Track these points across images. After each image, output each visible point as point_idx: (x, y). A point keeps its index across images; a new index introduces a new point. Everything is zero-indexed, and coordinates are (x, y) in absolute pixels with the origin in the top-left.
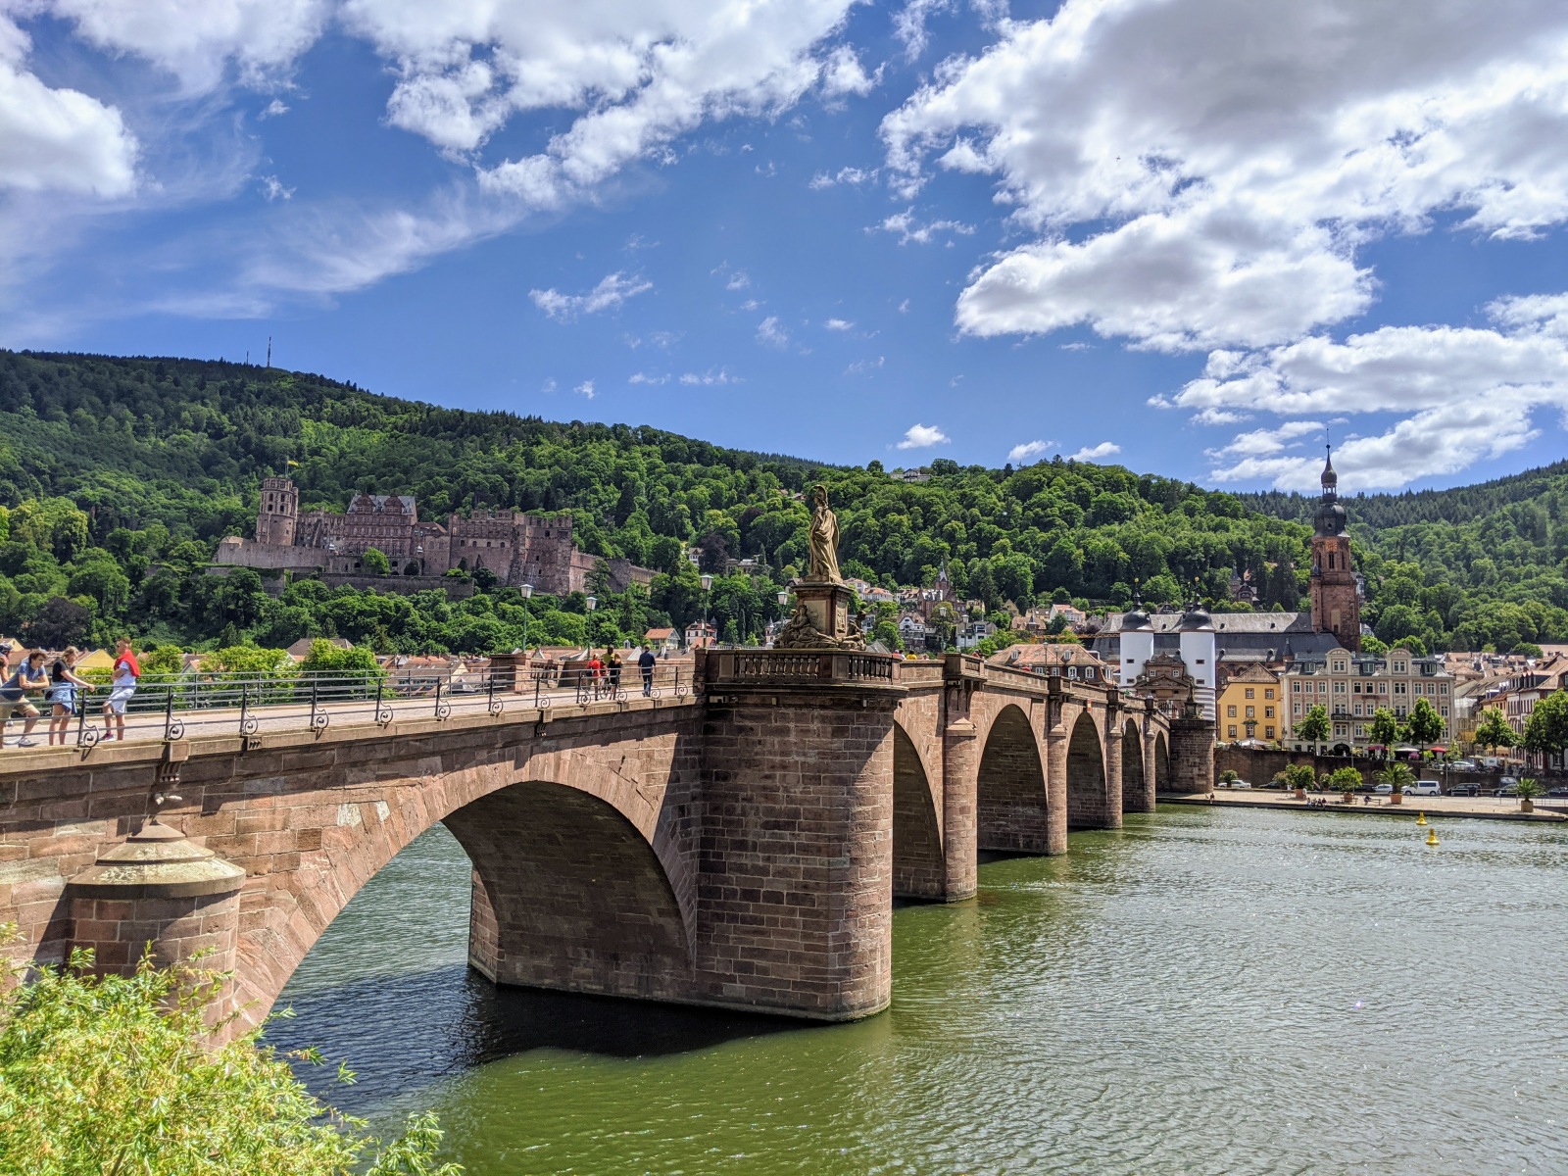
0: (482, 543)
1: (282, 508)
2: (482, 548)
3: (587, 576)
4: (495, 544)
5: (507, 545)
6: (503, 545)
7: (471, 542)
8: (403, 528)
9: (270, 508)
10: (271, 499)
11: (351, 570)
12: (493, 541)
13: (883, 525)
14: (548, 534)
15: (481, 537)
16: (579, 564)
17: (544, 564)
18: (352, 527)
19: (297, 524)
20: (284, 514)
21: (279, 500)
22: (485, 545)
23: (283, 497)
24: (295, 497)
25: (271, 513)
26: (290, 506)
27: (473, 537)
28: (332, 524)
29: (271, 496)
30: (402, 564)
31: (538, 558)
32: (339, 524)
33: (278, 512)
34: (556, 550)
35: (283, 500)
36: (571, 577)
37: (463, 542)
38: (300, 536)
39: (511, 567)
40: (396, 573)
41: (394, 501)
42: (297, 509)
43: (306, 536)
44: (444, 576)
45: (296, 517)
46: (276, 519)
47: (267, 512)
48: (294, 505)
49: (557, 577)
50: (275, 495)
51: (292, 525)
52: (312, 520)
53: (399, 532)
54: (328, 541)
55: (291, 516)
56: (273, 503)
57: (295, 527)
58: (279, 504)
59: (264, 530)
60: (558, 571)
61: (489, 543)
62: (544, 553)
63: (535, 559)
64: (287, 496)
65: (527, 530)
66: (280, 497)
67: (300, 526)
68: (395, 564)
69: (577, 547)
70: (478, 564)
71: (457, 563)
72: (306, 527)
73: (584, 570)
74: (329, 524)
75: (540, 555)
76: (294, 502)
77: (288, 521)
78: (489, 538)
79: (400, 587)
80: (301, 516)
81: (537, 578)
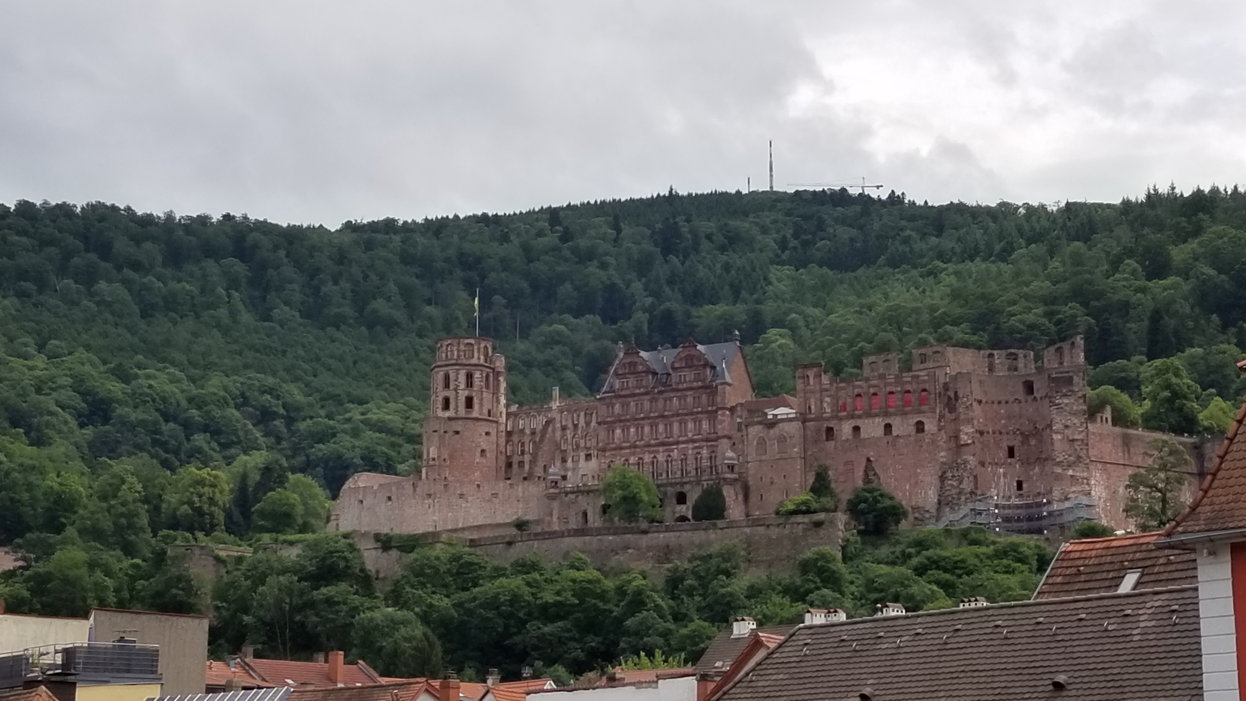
0: (873, 428)
1: (469, 403)
2: (873, 441)
3: (1136, 482)
4: (902, 426)
5: (930, 426)
6: (920, 427)
7: (846, 429)
8: (712, 415)
11: (595, 520)
12: (897, 422)
14: (1029, 388)
15: (869, 415)
17: (1027, 463)
18: (611, 426)
19: (509, 434)
20: (475, 414)
21: (462, 386)
22: (880, 431)
23: (469, 377)
24: (497, 374)
25: (447, 414)
26: (487, 396)
27: (852, 417)
28: (576, 426)
29: (447, 377)
30: (693, 496)
31: (1011, 453)
32: (588, 424)
33: (462, 411)
34: (1050, 426)
35: (470, 383)
36: (1098, 493)
37: (830, 430)
38: (515, 460)
39: (942, 478)
40: (683, 519)
41: (689, 358)
42: (503, 401)
43: (527, 458)
44: (777, 513)
45: (503, 419)
46: (458, 426)
47: (440, 413)
48: (496, 393)
49: (1056, 494)
50: (452, 376)
51: (493, 437)
52: (538, 422)
53: (705, 425)
54: (569, 464)
55: (490, 417)
56: (451, 394)
57: (502, 441)
58: (463, 394)
59: (433, 452)
60: (1058, 478)
61: (888, 427)
62: (1026, 437)
63: (1003, 454)
64: (477, 375)
65: (975, 386)
66: (462, 378)
67: (515, 438)
68: (681, 499)
69: (1108, 413)
70: (867, 480)
71: (811, 480)
72: (526, 440)
73: (1130, 471)
74: (570, 425)
75: (1016, 442)
76: (497, 386)
77: (483, 427)
78: (886, 414)
79: (680, 550)
80: (516, 415)
81: (1015, 501)
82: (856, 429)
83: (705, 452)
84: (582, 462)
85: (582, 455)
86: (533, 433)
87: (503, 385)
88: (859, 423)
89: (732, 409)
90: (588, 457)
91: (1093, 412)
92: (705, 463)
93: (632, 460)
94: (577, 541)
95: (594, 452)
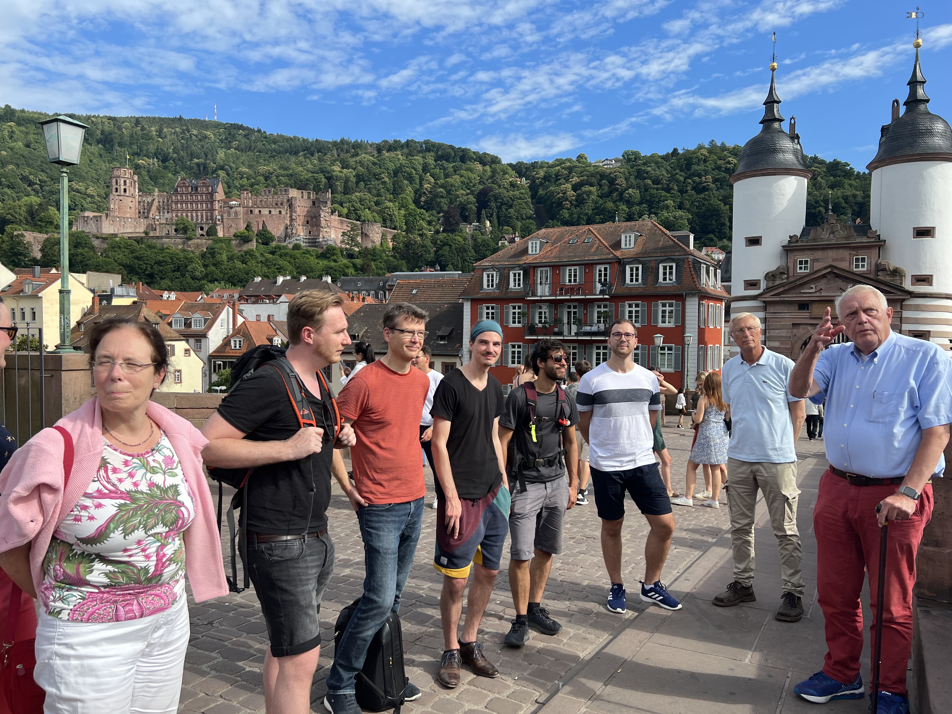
0: (265, 211)
1: (125, 190)
2: (265, 216)
3: (344, 234)
4: (275, 212)
5: (283, 212)
6: (280, 212)
7: (256, 211)
8: (212, 203)
9: (117, 191)
10: (117, 184)
11: (173, 234)
12: (273, 210)
13: (578, 196)
14: (314, 203)
15: (264, 207)
16: (339, 226)
17: (312, 226)
18: (176, 203)
19: (139, 202)
20: (127, 194)
21: (122, 184)
22: (268, 213)
23: (125, 182)
24: (135, 182)
25: (117, 194)
26: (132, 189)
27: (258, 207)
28: (164, 202)
29: (117, 181)
30: (206, 228)
31: (308, 222)
32: (168, 201)
33: (122, 193)
34: (320, 215)
35: (125, 184)
36: (333, 236)
37: (251, 211)
38: (142, 211)
39: (287, 228)
40: (202, 235)
41: (203, 183)
42: (137, 191)
43: (146, 211)
44: (234, 236)
45: (137, 197)
46: (121, 198)
47: (114, 193)
48: (134, 188)
49: (321, 236)
50: (118, 181)
51: (134, 203)
52: (150, 199)
53: (209, 205)
54: (161, 214)
55: (133, 196)
56: (118, 187)
57: (137, 204)
58: (123, 187)
59: (113, 206)
60: (322, 231)
61: (270, 212)
62: (312, 218)
63: (305, 223)
64: (128, 181)
65: (298, 201)
66: (122, 182)
67: (142, 204)
68: (202, 229)
69: (337, 213)
70: (263, 227)
71: (245, 226)
72: (146, 205)
73: (342, 231)
74: (161, 201)
75: (309, 220)
76: (135, 186)
77: (130, 199)
78: (269, 208)
79: (202, 245)
80: (141, 196)
81: (308, 237)
82: (260, 211)
83: (209, 214)
84: (166, 214)
85: (166, 211)
86: (148, 203)
87: (137, 186)
88: (261, 209)
89: (218, 201)
90: (168, 212)
91: (333, 212)
92: (209, 218)
93: (184, 214)
94: (167, 240)
95: (170, 211)
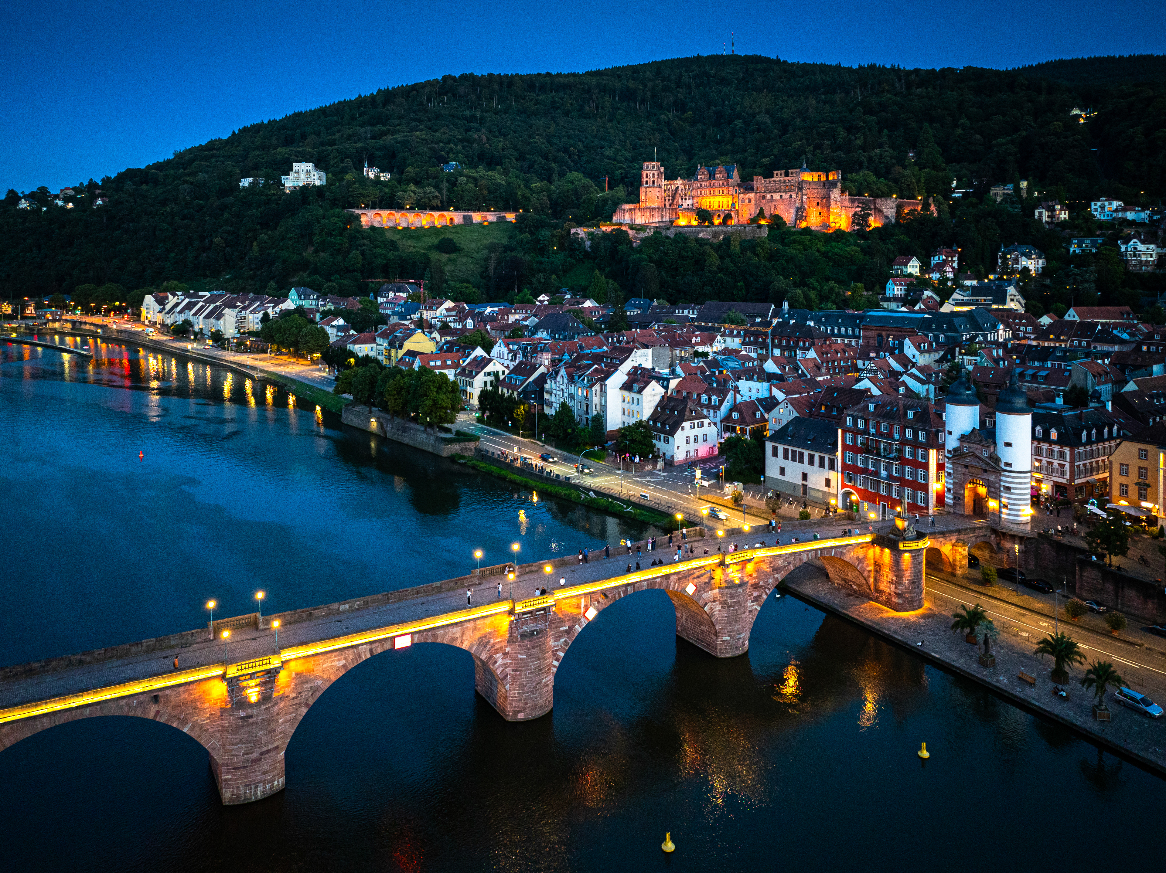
1: (654, 182)
2: (776, 200)
3: (855, 214)
4: (785, 196)
5: (794, 196)
6: (791, 196)
7: (769, 196)
9: (646, 183)
10: (646, 177)
14: (824, 185)
15: (775, 192)
16: (850, 206)
19: (665, 191)
20: (655, 185)
21: (651, 177)
22: (778, 197)
23: (654, 174)
24: (661, 172)
25: (647, 186)
26: (659, 180)
27: (770, 192)
28: (686, 189)
30: (722, 216)
31: (818, 204)
32: (689, 189)
33: (651, 185)
34: (830, 197)
35: (654, 177)
36: (843, 216)
37: (764, 196)
38: (667, 198)
39: (797, 212)
40: (719, 223)
41: (720, 171)
42: (663, 181)
43: (671, 198)
44: (747, 222)
45: (663, 186)
46: (650, 189)
48: (661, 179)
49: (831, 218)
50: (648, 173)
51: (660, 192)
52: (673, 187)
53: (725, 191)
54: (684, 200)
55: (660, 186)
56: (648, 180)
57: (663, 193)
58: (652, 179)
59: (643, 198)
60: (832, 213)
61: (781, 196)
62: (823, 198)
63: (815, 204)
64: (656, 173)
65: (808, 184)
66: (651, 174)
67: (667, 192)
68: (719, 216)
69: (847, 193)
70: (775, 212)
71: (758, 210)
72: (670, 192)
73: (854, 211)
74: (684, 189)
75: (820, 201)
77: (658, 189)
78: (780, 192)
79: (719, 233)
80: (667, 185)
82: (772, 196)
84: (688, 200)
85: (688, 198)
86: (672, 190)
87: (663, 176)
88: (773, 194)
91: (843, 193)
94: (689, 229)
95: (691, 197)
